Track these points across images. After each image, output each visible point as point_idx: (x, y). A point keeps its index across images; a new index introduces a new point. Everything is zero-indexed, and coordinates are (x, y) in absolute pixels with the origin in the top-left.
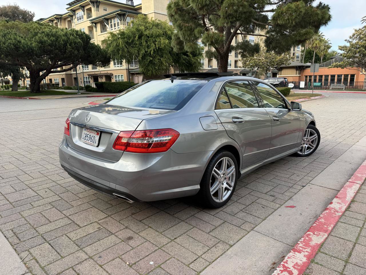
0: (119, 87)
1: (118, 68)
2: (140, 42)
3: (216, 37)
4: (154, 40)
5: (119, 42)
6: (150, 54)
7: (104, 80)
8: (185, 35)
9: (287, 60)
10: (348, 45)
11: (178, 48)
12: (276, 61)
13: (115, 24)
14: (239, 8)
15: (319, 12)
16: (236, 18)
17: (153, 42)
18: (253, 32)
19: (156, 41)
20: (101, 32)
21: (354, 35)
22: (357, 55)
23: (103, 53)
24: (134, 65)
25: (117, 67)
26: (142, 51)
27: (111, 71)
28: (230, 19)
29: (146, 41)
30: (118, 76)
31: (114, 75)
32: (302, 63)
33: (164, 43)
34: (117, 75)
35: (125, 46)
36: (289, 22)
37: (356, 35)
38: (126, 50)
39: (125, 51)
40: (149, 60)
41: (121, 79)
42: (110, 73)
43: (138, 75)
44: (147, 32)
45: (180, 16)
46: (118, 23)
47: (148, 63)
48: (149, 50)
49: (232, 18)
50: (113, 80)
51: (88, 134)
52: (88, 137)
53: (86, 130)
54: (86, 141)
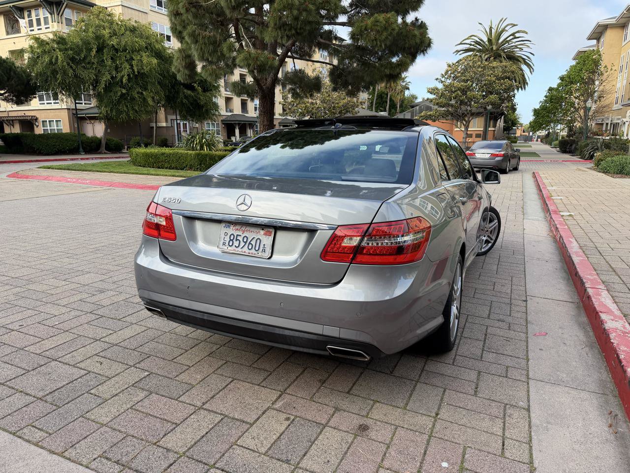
0: (57, 144)
1: (48, 107)
2: (101, 60)
3: (262, 59)
4: (128, 56)
5: (57, 57)
6: (122, 81)
7: (17, 130)
8: (204, 51)
9: (354, 106)
10: (440, 86)
11: (186, 74)
12: (339, 107)
13: (38, 21)
14: (300, 13)
15: (417, 32)
16: (296, 29)
17: (127, 60)
18: (310, 56)
19: (134, 60)
20: (8, 33)
21: (447, 72)
22: (453, 102)
23: (22, 76)
24: (83, 102)
25: (46, 104)
26: (104, 77)
27: (33, 112)
28: (285, 30)
29: (112, 58)
30: (50, 121)
31: (41, 120)
32: (372, 110)
33: (150, 63)
34: (48, 120)
35: (68, 64)
36: (377, 44)
37: (450, 72)
38: (70, 72)
39: (70, 75)
40: (119, 94)
41: (56, 128)
42: (32, 116)
43: (92, 122)
44: (114, 42)
45: (195, 16)
46: (46, 19)
47: (118, 99)
48: (119, 75)
49: (290, 30)
50: (39, 130)
51: (237, 235)
52: (238, 241)
53: (229, 227)
54: (235, 248)
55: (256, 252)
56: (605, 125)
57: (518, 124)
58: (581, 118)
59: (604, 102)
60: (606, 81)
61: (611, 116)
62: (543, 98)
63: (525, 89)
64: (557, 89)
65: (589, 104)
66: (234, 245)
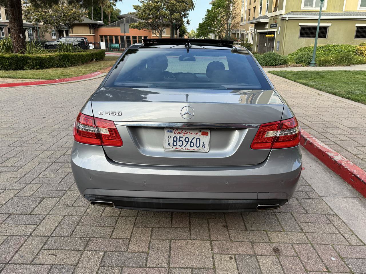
9: (80, 15)
10: (141, 5)
12: (68, 16)
51: (180, 137)
52: (181, 142)
53: (171, 131)
54: (179, 147)
55: (197, 148)
56: (237, 35)
57: (186, 32)
58: (225, 30)
59: (236, 20)
60: (237, 8)
61: (240, 29)
62: (204, 17)
63: (193, 10)
64: (211, 11)
65: (230, 22)
66: (178, 145)
